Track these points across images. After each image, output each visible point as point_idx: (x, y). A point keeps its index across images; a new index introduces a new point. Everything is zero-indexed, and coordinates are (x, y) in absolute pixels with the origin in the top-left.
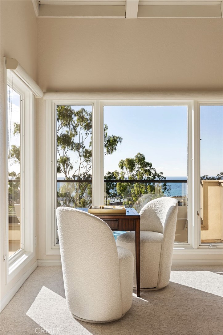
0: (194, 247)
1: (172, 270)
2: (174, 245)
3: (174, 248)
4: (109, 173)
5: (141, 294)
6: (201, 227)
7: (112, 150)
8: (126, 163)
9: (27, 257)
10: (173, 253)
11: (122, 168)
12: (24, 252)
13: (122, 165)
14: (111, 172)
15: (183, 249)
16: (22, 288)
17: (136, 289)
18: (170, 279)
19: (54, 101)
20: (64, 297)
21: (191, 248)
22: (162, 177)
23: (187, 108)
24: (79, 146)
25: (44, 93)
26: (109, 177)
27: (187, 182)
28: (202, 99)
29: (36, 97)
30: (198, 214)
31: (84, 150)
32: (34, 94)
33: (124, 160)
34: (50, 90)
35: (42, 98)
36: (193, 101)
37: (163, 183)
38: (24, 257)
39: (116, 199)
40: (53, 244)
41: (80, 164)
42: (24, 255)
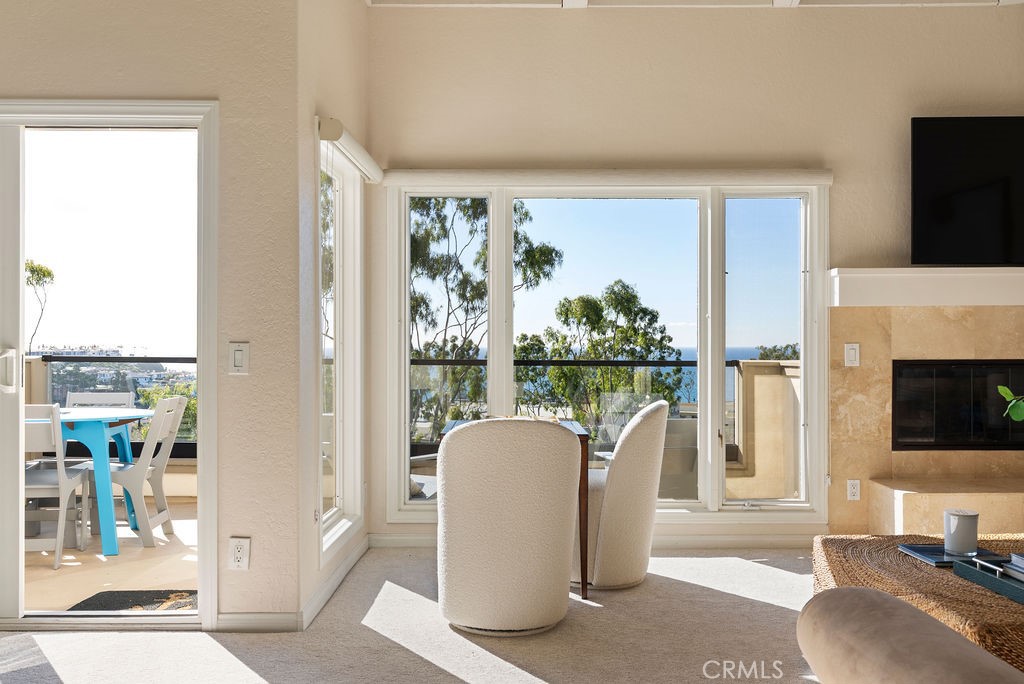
0: (710, 508)
1: (653, 556)
2: (658, 505)
3: (658, 511)
4: (524, 337)
5: (589, 594)
6: (727, 469)
7: (539, 277)
8: (576, 308)
9: (350, 523)
10: (656, 520)
11: (566, 322)
12: (342, 515)
13: (565, 312)
14: (529, 336)
15: (684, 511)
16: (345, 583)
17: (580, 586)
18: (649, 567)
19: (403, 189)
20: (435, 598)
21: (705, 509)
22: (669, 348)
23: (696, 203)
24: (447, 263)
25: (385, 171)
26: (524, 349)
27: (696, 365)
28: (729, 185)
29: (367, 181)
30: (720, 436)
31: (460, 276)
32: (364, 178)
33: (571, 298)
34: (396, 165)
35: (380, 184)
36: (708, 189)
37: (675, 368)
38: (344, 525)
39: (542, 409)
40: (402, 501)
41: (449, 314)
42: (344, 521)
